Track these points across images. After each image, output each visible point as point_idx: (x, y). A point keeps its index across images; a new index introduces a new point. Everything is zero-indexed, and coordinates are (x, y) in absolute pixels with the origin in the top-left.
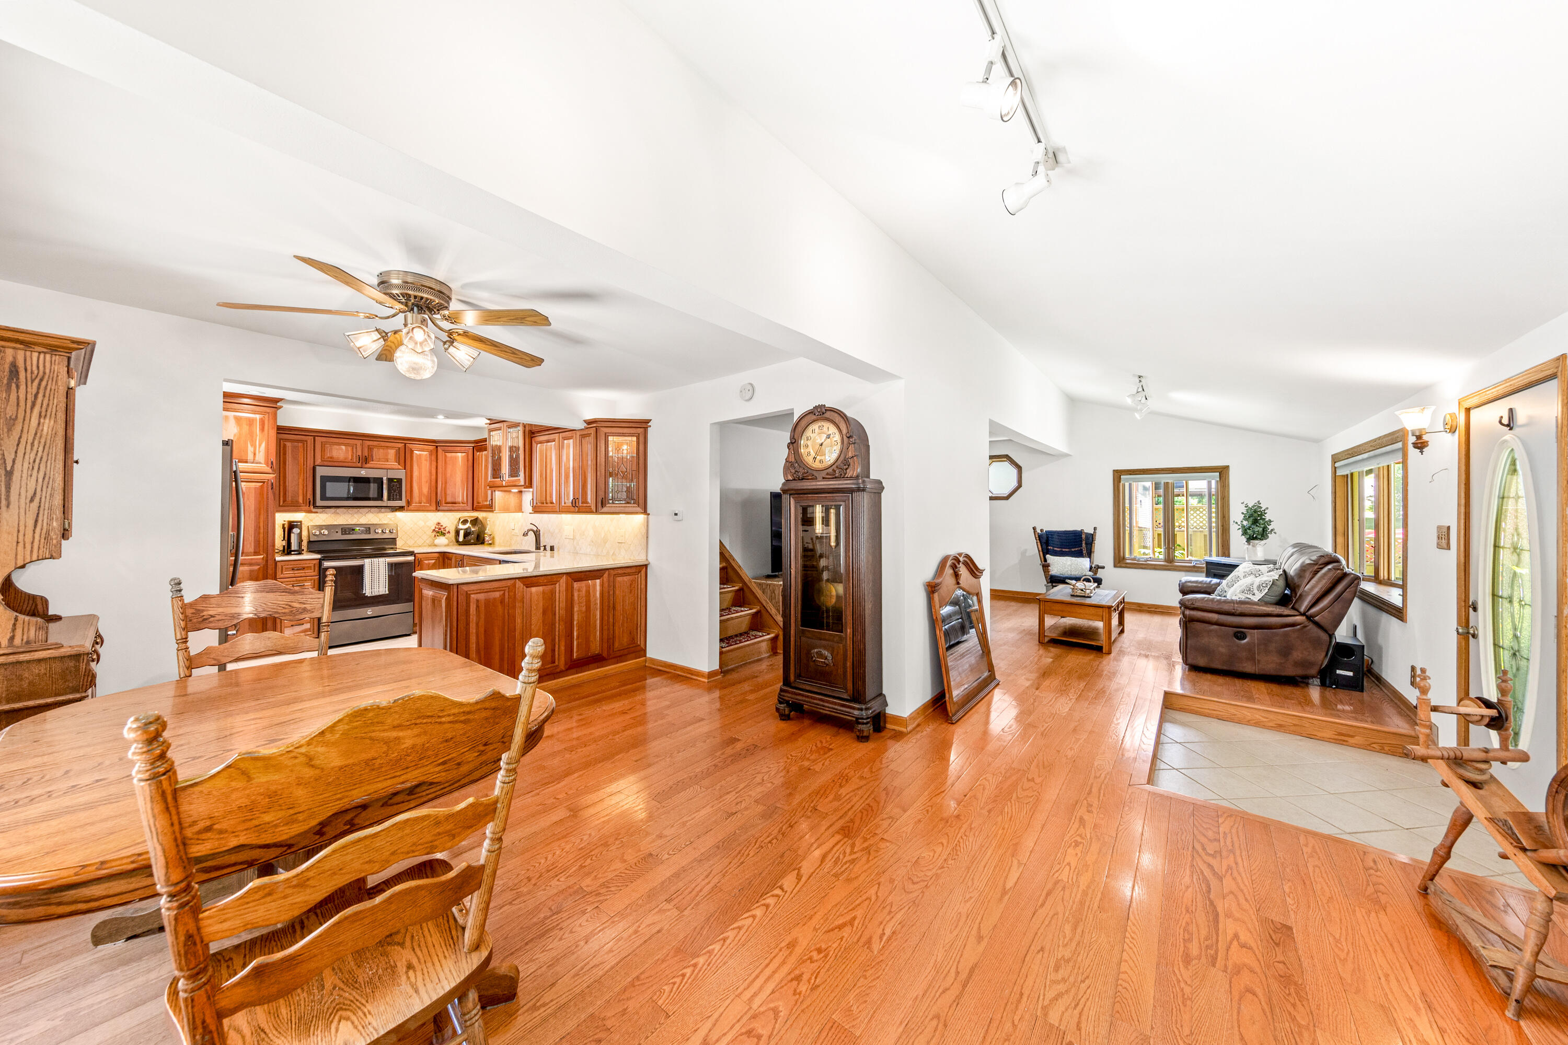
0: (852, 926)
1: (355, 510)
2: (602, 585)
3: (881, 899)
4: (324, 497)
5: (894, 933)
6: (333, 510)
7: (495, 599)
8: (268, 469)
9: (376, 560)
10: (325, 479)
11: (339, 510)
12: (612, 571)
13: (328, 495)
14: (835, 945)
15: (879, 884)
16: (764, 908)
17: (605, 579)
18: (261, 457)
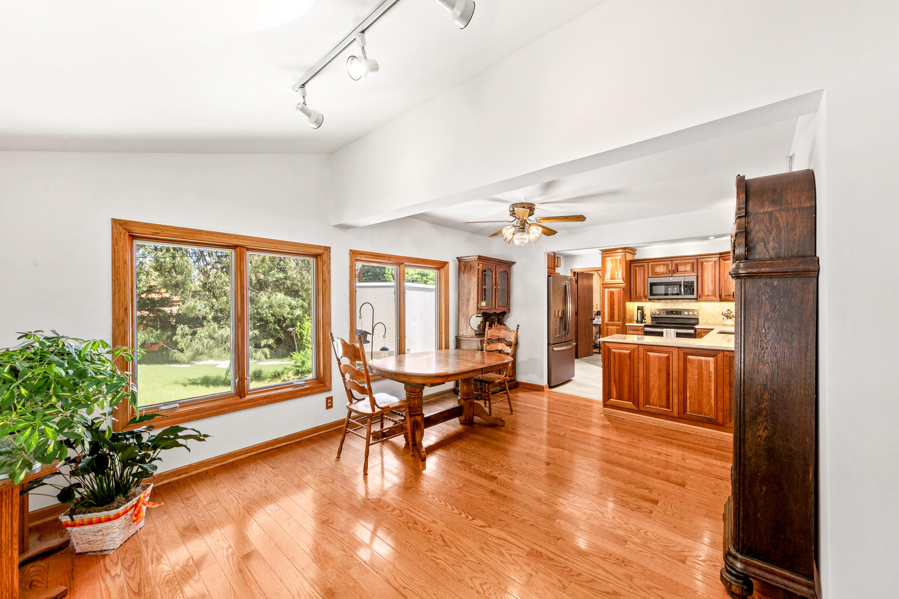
0: (445, 546)
1: (676, 301)
2: (716, 363)
3: (465, 562)
4: (652, 294)
5: (437, 564)
6: (664, 301)
7: (624, 354)
8: (622, 282)
9: (669, 330)
10: (652, 285)
11: (668, 301)
12: (727, 353)
13: (654, 293)
14: (432, 537)
15: (479, 564)
16: (459, 513)
17: (719, 359)
18: (620, 276)
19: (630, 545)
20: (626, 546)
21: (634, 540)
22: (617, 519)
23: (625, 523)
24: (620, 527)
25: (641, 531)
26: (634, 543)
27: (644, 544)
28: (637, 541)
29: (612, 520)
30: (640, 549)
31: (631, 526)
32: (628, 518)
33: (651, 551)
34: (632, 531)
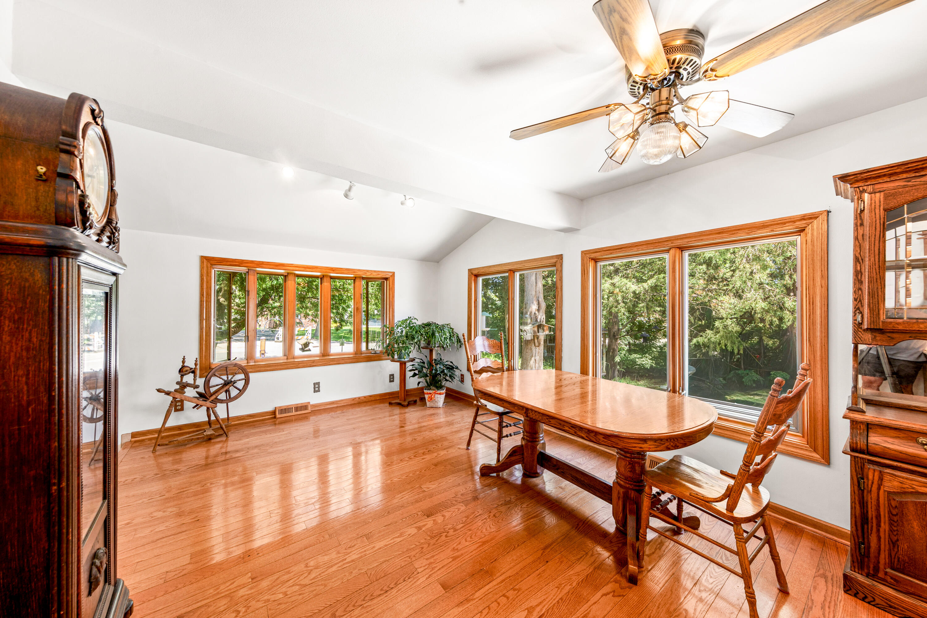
19: (246, 579)
20: (250, 574)
21: (245, 589)
22: (281, 596)
23: (268, 600)
24: (270, 589)
25: (244, 610)
26: (243, 586)
27: (233, 594)
28: (242, 592)
29: (284, 590)
30: (235, 585)
31: (260, 604)
32: (270, 612)
33: (223, 595)
34: (254, 599)
